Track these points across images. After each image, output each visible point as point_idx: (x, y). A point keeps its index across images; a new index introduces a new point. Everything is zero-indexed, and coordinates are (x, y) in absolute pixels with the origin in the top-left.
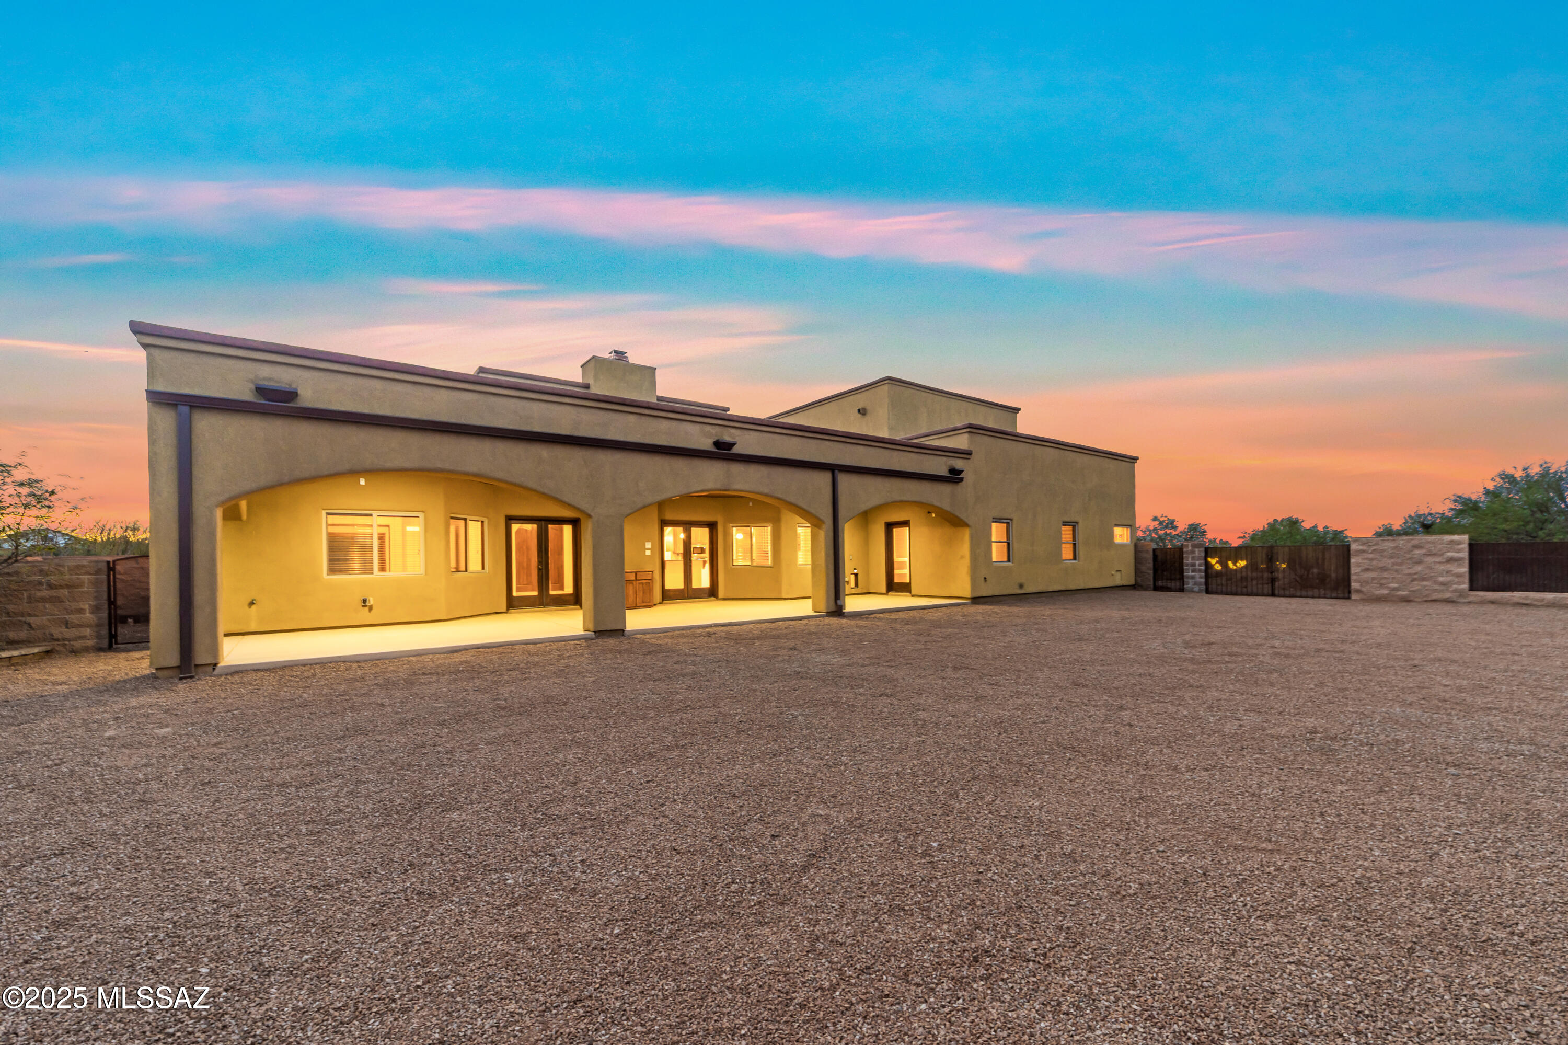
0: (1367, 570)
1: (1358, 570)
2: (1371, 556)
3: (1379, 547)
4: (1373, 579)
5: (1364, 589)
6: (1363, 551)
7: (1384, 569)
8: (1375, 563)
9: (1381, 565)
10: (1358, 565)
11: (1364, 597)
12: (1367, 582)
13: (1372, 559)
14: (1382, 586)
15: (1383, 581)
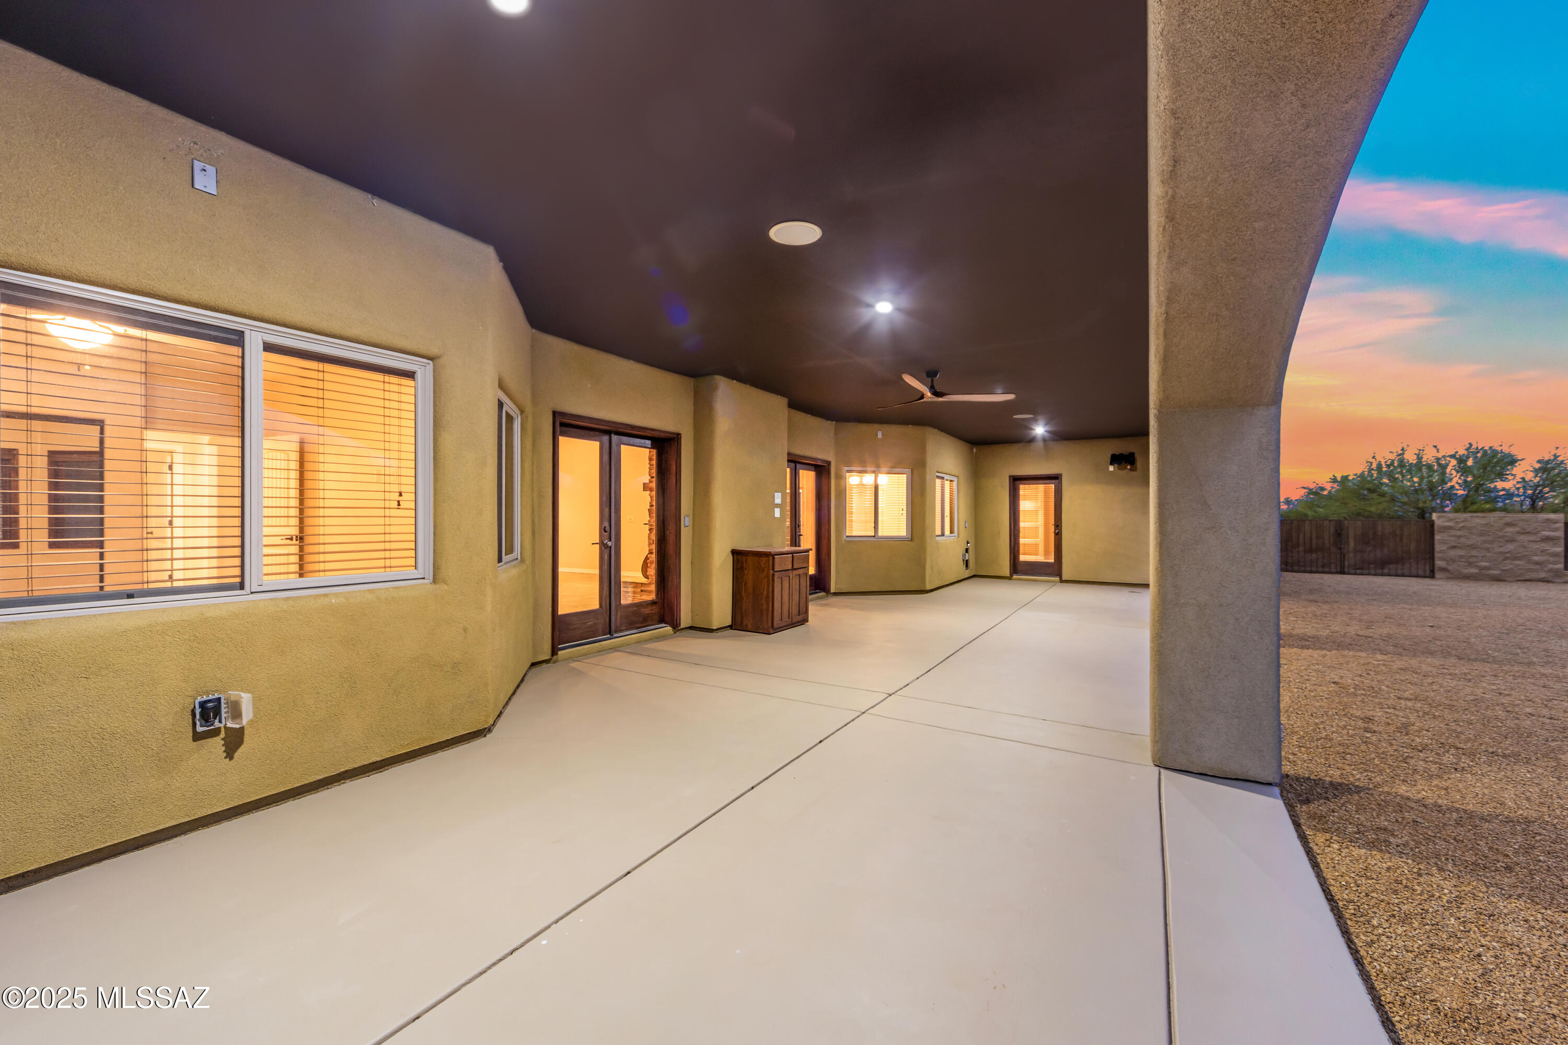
0: (1454, 547)
1: (1444, 547)
2: (1459, 533)
3: (1468, 524)
4: (1461, 557)
5: (1450, 568)
6: (1450, 528)
7: (1473, 547)
8: (1463, 540)
9: (1470, 542)
10: (1443, 542)
11: (1451, 576)
12: (1454, 561)
13: (1459, 537)
14: (1470, 564)
15: (1471, 560)
